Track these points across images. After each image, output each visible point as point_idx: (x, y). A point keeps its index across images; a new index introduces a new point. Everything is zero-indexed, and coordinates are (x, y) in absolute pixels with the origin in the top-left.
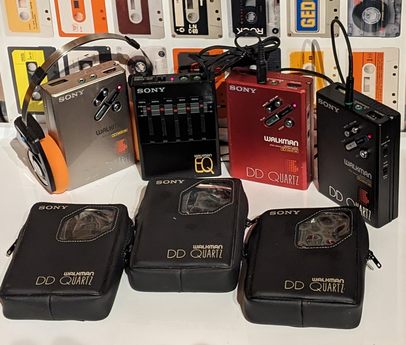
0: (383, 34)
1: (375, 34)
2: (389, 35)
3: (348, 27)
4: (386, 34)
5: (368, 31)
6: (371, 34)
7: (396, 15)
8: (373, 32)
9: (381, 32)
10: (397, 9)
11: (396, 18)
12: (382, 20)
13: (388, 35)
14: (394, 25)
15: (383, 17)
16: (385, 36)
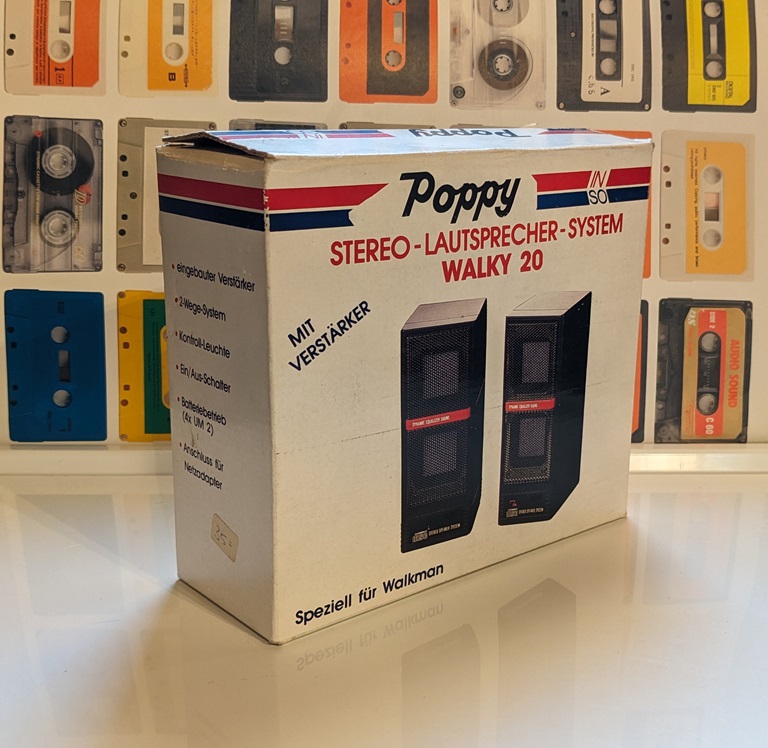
0: (37, 124)
1: (50, 123)
2: (26, 121)
3: (102, 140)
4: (31, 124)
5: (65, 130)
6: (60, 124)
7: (14, 160)
8: (56, 129)
9: (40, 128)
10: (11, 171)
11: (14, 153)
12: (38, 153)
13: (28, 120)
14: (17, 140)
15: (38, 158)
16: (33, 120)
